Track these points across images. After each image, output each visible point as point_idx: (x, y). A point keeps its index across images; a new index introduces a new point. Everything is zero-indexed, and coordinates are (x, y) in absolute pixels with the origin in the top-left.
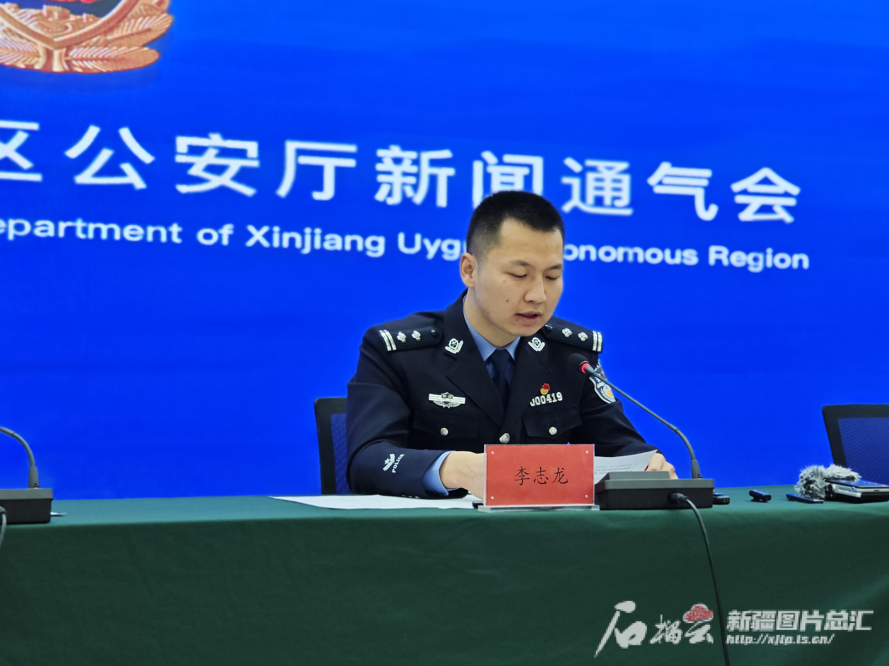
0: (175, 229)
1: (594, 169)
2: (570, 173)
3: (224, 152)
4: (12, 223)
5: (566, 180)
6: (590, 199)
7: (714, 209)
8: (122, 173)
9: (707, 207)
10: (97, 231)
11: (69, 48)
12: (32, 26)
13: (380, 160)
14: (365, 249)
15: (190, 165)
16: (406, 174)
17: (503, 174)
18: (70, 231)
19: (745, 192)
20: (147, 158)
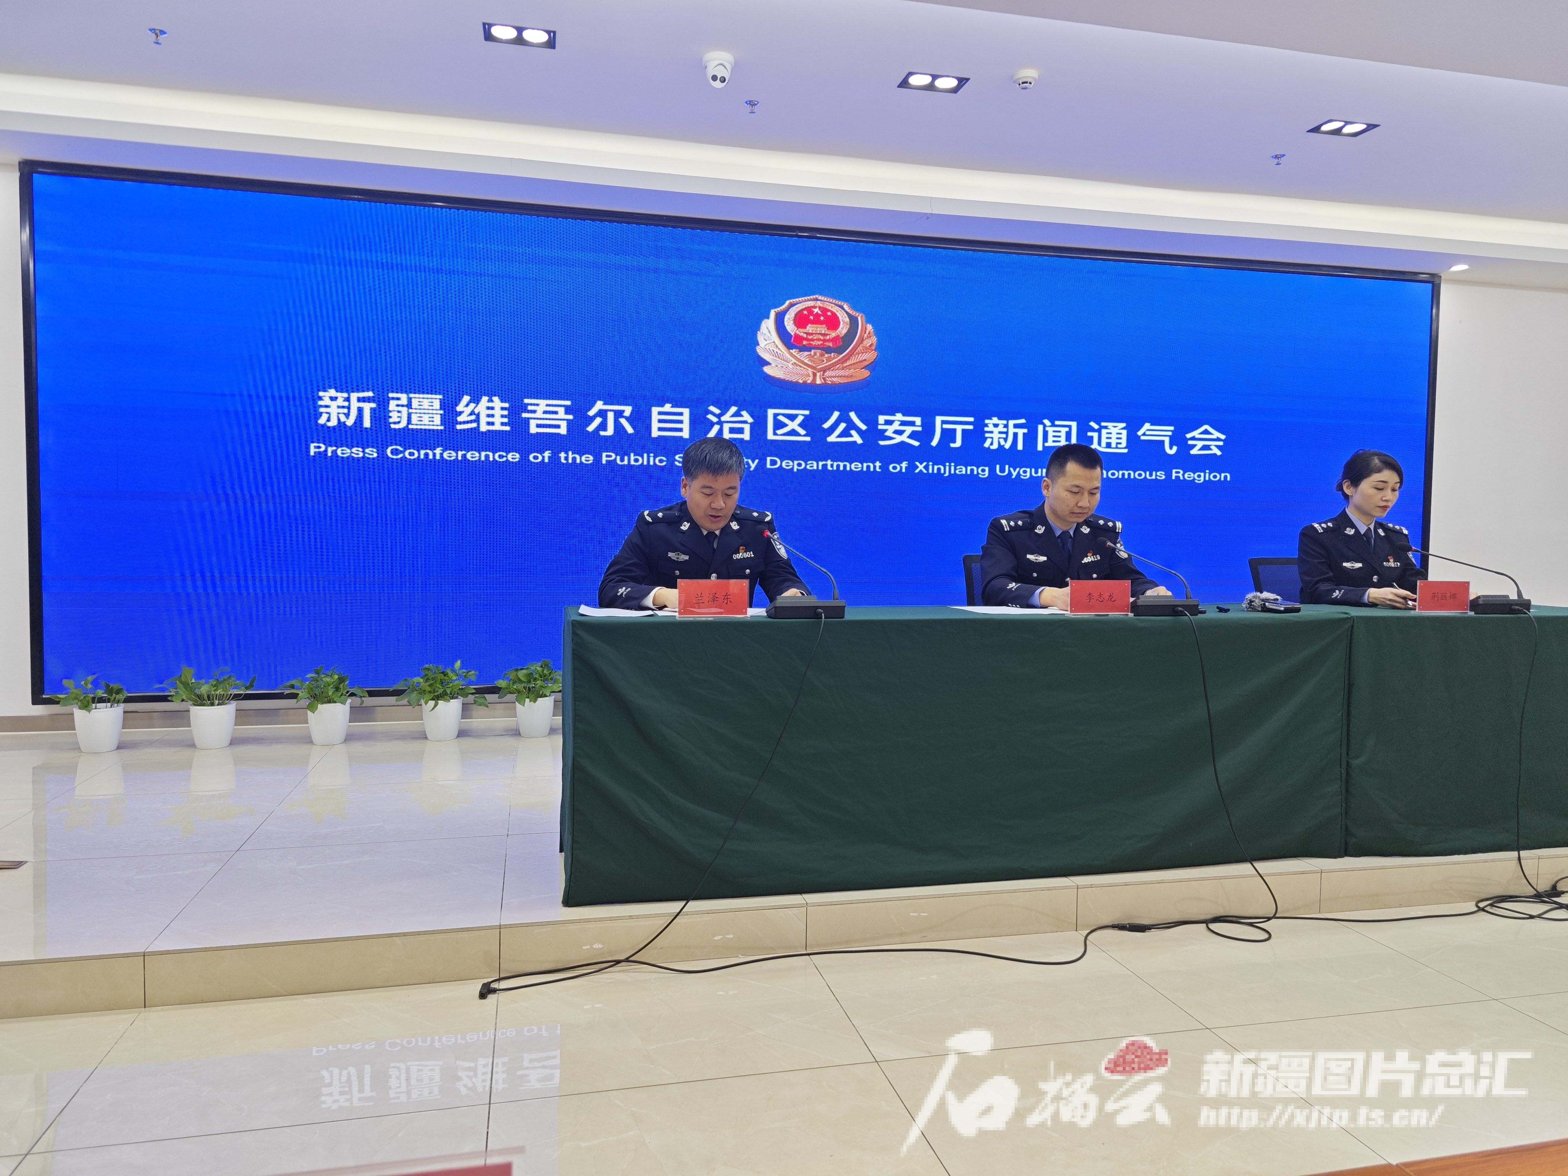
0: (878, 464)
1: (1106, 427)
2: (1093, 430)
3: (903, 423)
4: (796, 462)
5: (1090, 434)
6: (1104, 444)
7: (1175, 448)
8: (851, 436)
9: (1171, 448)
10: (838, 466)
11: (824, 372)
12: (806, 361)
13: (987, 425)
14: (978, 473)
15: (886, 430)
16: (1000, 433)
17: (1054, 431)
18: (825, 466)
19: (1193, 438)
20: (863, 427)
